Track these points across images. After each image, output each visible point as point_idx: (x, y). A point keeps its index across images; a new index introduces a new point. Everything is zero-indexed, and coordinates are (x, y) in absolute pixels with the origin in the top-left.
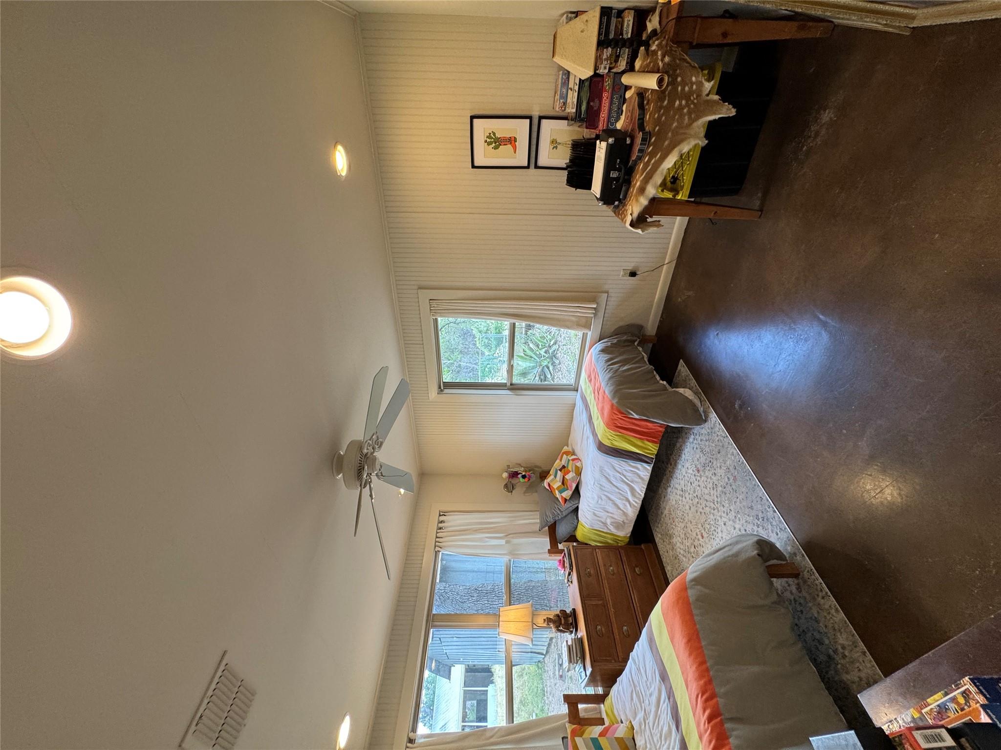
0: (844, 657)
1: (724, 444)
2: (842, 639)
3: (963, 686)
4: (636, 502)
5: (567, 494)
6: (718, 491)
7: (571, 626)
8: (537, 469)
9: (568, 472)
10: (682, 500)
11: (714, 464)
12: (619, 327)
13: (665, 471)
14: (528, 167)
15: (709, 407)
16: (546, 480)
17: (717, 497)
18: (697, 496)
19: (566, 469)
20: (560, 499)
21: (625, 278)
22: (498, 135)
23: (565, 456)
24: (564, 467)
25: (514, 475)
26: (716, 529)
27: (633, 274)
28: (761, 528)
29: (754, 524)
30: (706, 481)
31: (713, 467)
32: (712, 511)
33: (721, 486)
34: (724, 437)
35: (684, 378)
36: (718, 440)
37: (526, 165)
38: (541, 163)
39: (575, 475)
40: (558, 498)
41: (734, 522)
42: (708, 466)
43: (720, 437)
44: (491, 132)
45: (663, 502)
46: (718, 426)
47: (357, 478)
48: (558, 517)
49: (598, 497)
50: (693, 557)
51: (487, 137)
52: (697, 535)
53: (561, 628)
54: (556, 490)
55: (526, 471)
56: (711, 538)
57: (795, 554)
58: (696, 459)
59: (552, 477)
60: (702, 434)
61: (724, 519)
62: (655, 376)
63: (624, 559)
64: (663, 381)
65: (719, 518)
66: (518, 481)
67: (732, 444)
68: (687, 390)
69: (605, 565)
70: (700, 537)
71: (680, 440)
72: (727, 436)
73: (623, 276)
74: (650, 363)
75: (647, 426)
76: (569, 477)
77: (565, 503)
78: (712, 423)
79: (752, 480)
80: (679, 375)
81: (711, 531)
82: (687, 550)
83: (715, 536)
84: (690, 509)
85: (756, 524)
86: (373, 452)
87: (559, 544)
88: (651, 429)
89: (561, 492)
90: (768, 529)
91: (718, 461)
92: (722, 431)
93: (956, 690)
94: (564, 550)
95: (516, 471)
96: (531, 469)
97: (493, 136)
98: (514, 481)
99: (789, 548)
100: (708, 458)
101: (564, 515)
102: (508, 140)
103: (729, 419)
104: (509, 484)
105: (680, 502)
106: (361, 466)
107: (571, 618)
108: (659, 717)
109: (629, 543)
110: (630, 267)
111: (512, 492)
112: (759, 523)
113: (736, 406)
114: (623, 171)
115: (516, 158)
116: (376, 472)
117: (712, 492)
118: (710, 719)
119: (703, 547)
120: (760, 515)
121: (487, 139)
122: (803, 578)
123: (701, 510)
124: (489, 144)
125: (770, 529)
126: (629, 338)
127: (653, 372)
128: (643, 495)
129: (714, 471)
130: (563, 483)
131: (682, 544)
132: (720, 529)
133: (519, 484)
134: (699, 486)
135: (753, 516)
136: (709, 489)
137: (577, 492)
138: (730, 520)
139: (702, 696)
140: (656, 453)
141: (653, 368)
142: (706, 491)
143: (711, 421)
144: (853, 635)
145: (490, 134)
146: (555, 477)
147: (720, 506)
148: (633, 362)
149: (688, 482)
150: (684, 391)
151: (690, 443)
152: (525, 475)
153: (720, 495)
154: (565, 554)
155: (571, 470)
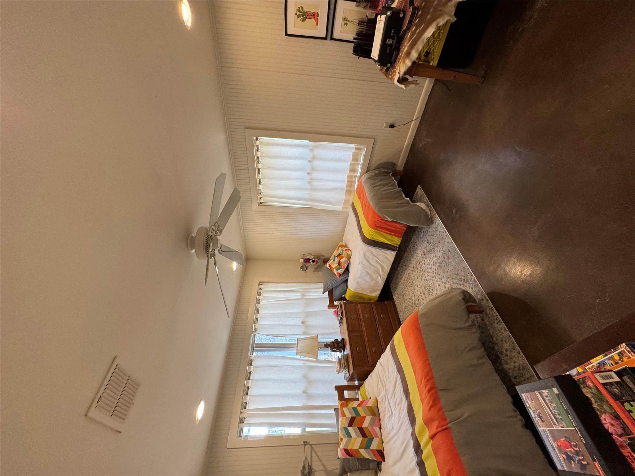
0: (506, 355)
1: (443, 236)
2: (506, 346)
3: (620, 349)
4: (384, 275)
5: (341, 271)
6: (437, 266)
7: (341, 348)
8: (321, 257)
9: (343, 257)
10: (413, 273)
11: (436, 249)
12: (381, 164)
13: (403, 256)
14: (325, 39)
15: (435, 214)
16: (328, 263)
17: (436, 269)
18: (423, 270)
19: (341, 255)
20: (337, 274)
21: (386, 129)
22: (305, 10)
23: (340, 248)
24: (340, 254)
25: (307, 260)
26: (433, 289)
27: (392, 126)
28: (462, 286)
29: (458, 284)
30: (429, 261)
31: (435, 251)
32: (432, 278)
33: (439, 263)
34: (444, 232)
35: (420, 197)
36: (440, 235)
37: (324, 36)
38: (335, 36)
39: (346, 259)
40: (335, 274)
41: (445, 283)
42: (432, 251)
43: (441, 233)
44: (300, 7)
45: (400, 276)
46: (440, 225)
47: (205, 252)
48: (335, 285)
49: (361, 272)
50: (417, 306)
51: (298, 11)
52: (421, 293)
53: (335, 349)
54: (334, 269)
55: (315, 258)
56: (430, 294)
57: (482, 300)
58: (424, 247)
59: (332, 261)
60: (429, 231)
61: (439, 283)
62: (402, 195)
63: (375, 309)
64: (407, 198)
65: (436, 282)
66: (310, 264)
67: (449, 236)
68: (422, 203)
69: (363, 313)
70: (422, 294)
71: (414, 236)
72: (446, 232)
73: (385, 127)
74: (399, 187)
75: (396, 226)
76: (343, 260)
77: (340, 276)
78: (437, 224)
79: (459, 257)
80: (417, 195)
81: (430, 290)
82: (414, 302)
83: (432, 293)
84: (417, 278)
85: (459, 284)
86: (216, 236)
87: (334, 302)
88: (398, 228)
89: (337, 270)
90: (467, 286)
91: (438, 247)
92: (443, 229)
93: (614, 352)
94: (338, 305)
95: (308, 258)
96: (318, 257)
97: (301, 10)
98: (307, 264)
99: (479, 296)
100: (432, 246)
101: (339, 284)
102: (312, 15)
103: (448, 220)
104: (304, 266)
105: (411, 275)
106: (208, 244)
107: (341, 344)
108: (395, 393)
109: (377, 301)
110: (391, 121)
111: (305, 271)
112: (461, 283)
113: (453, 212)
114: (395, 39)
115: (317, 30)
116: (218, 249)
117: (433, 267)
118: (429, 391)
119: (424, 300)
120: (463, 278)
121: (297, 12)
122: (486, 313)
123: (424, 278)
124: (298, 16)
125: (468, 286)
126: (386, 171)
127: (401, 192)
128: (389, 271)
129: (435, 254)
130: (339, 264)
131: (411, 299)
132: (436, 288)
133: (310, 266)
134: (424, 264)
135: (458, 279)
136: (430, 265)
137: (347, 270)
138: (442, 283)
139: (425, 379)
140: (399, 244)
141: (401, 189)
142: (429, 267)
143: (436, 223)
144: (513, 343)
145: (299, 8)
146: (334, 260)
147: (437, 275)
148: (388, 186)
149: (418, 262)
150: (420, 204)
151: (421, 238)
152: (314, 260)
153: (438, 268)
154: (338, 307)
155: (344, 256)
